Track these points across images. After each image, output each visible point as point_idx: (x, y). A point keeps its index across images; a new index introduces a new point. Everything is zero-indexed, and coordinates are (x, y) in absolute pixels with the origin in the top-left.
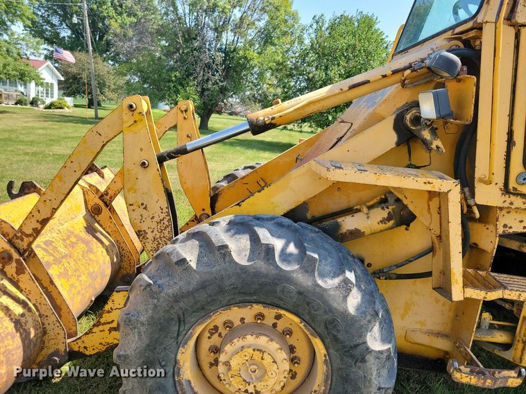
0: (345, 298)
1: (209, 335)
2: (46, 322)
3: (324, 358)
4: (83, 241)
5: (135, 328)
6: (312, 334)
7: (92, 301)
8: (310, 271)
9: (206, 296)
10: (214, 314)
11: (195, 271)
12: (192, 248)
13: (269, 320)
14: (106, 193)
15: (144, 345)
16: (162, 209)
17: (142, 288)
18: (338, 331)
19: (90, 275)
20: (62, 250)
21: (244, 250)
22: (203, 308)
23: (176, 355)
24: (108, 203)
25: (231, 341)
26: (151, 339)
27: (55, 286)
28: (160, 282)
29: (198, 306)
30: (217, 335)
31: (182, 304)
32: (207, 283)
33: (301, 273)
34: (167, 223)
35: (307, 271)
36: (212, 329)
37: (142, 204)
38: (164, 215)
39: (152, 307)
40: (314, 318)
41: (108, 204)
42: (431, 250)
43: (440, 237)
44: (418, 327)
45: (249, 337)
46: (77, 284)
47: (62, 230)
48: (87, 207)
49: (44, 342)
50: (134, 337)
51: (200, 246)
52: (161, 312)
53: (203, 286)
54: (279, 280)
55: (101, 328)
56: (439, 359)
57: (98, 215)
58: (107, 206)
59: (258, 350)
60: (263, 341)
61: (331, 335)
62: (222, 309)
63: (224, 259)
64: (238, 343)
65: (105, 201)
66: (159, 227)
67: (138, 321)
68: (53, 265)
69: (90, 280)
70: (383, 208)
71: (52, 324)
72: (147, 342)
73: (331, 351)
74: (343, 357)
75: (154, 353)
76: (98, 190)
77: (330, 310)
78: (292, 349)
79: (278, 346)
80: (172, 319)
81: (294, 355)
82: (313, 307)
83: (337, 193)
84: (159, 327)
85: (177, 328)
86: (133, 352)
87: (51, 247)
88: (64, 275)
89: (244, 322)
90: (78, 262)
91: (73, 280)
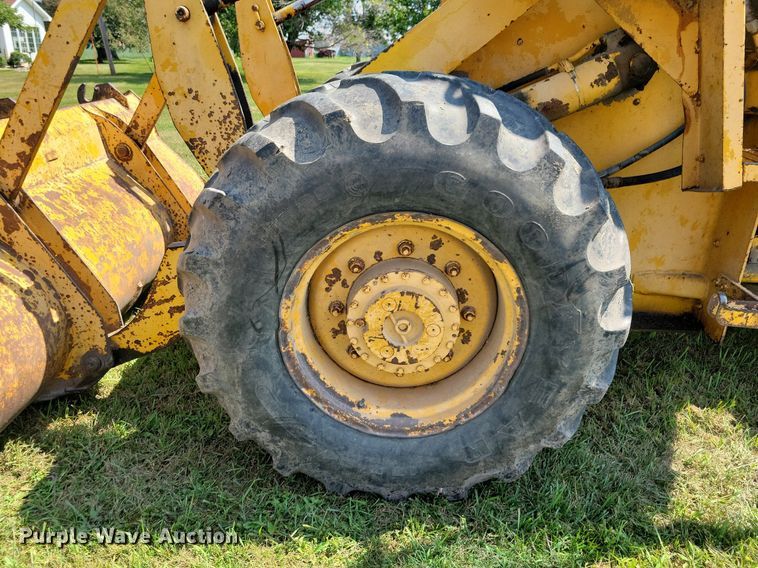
0: (549, 186)
1: (326, 285)
2: (69, 306)
3: (516, 295)
4: (109, 197)
5: (205, 273)
6: (496, 257)
7: (139, 288)
8: (488, 144)
9: (315, 204)
10: (331, 238)
11: (292, 163)
12: (283, 129)
13: (423, 251)
14: (135, 124)
15: (224, 299)
16: (224, 97)
17: (207, 205)
18: (539, 244)
19: (129, 246)
20: (76, 206)
21: (372, 118)
22: (312, 228)
23: (278, 312)
24: (140, 140)
25: (364, 286)
26: (234, 287)
27: (74, 253)
28: (235, 191)
29: (304, 224)
30: (339, 283)
31: (276, 224)
32: (315, 183)
33: (474, 148)
34: (235, 122)
35: (483, 145)
36: (330, 276)
37: (190, 91)
38: (229, 108)
39: (228, 233)
40: (498, 227)
41: (141, 144)
42: (680, 131)
43: (697, 97)
44: (652, 267)
45: (392, 275)
46: (110, 257)
47: (72, 180)
48: (108, 151)
49: (71, 338)
50: (207, 288)
51: (296, 124)
52: (244, 240)
53: (309, 187)
54: (436, 163)
55: (156, 309)
56: (686, 314)
57: (127, 161)
58: (140, 147)
59: (409, 293)
60: (415, 280)
61: (527, 253)
62: (344, 227)
63: (339, 137)
64: (374, 287)
65: (136, 137)
66: (224, 130)
67: (208, 260)
68: (67, 227)
69: (130, 256)
70: (599, 60)
71: (78, 309)
72: (229, 293)
73: (528, 280)
74: (548, 289)
75: (242, 310)
76: (121, 123)
77: (524, 209)
78: (461, 296)
79: (440, 286)
80: (264, 250)
81: (465, 304)
82: (496, 207)
83: (517, 49)
84: (244, 266)
85: (272, 266)
86: (208, 313)
87: (58, 202)
88: (87, 241)
89: (381, 260)
90: (107, 225)
91: (102, 250)
